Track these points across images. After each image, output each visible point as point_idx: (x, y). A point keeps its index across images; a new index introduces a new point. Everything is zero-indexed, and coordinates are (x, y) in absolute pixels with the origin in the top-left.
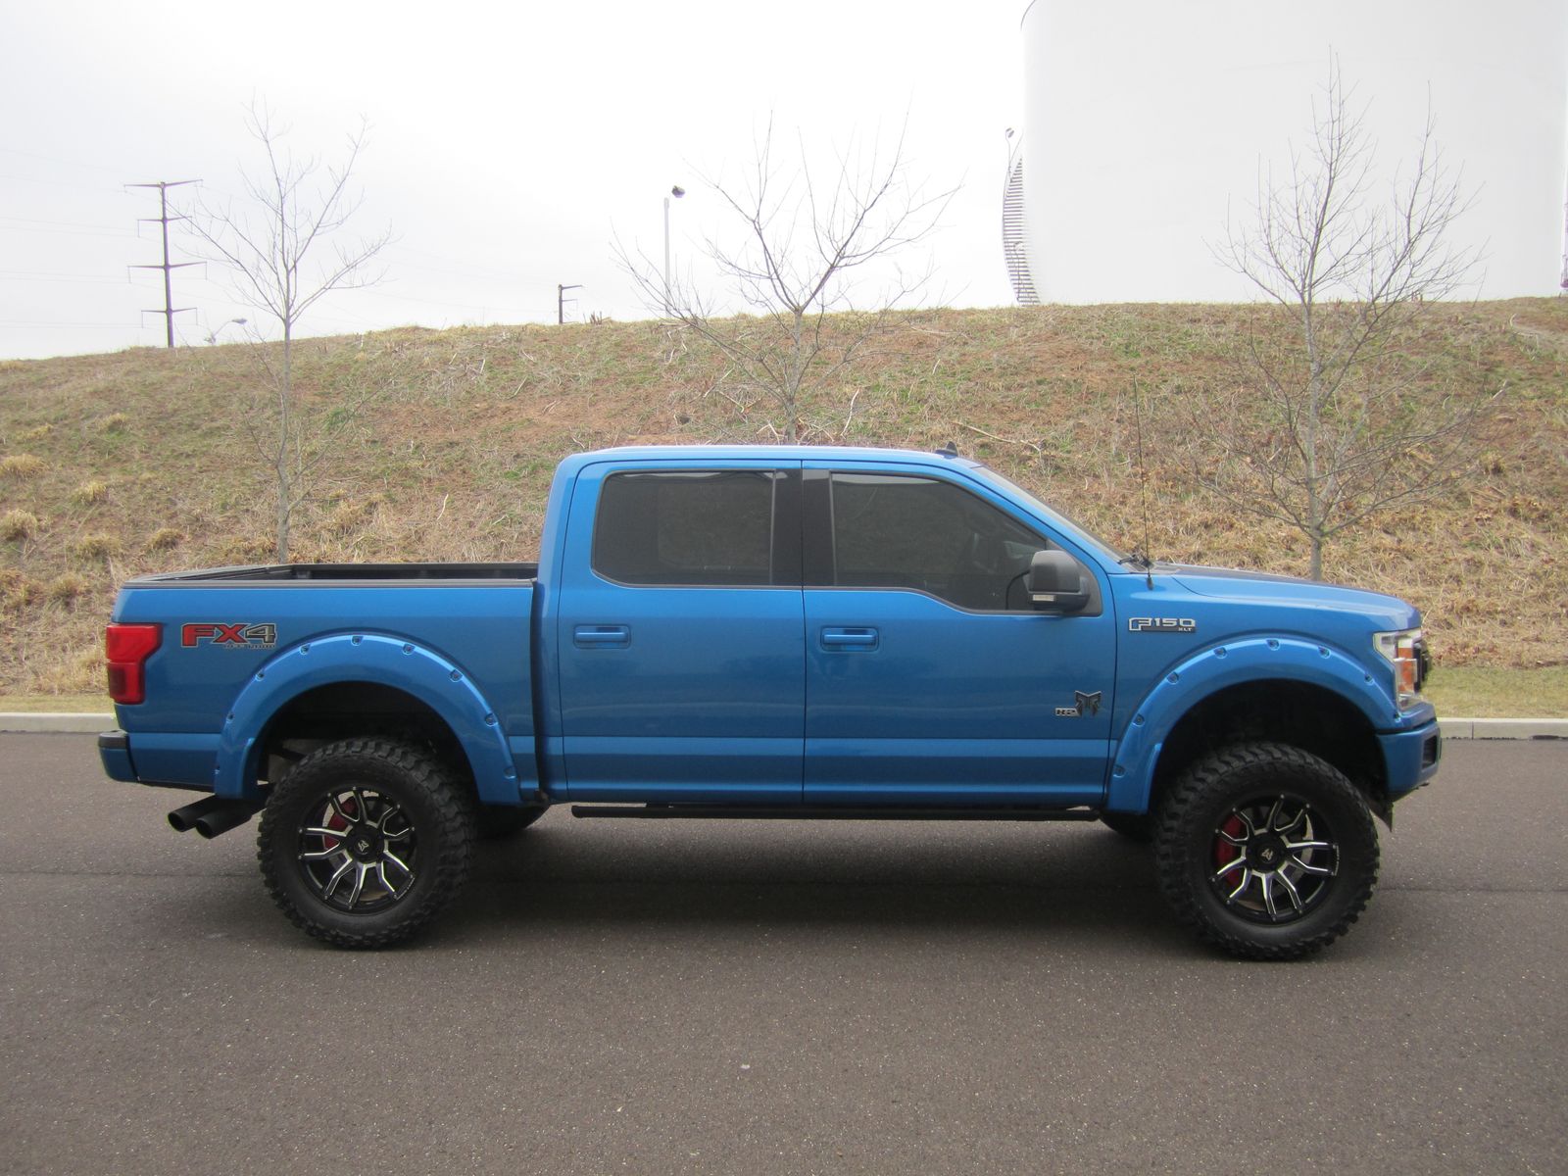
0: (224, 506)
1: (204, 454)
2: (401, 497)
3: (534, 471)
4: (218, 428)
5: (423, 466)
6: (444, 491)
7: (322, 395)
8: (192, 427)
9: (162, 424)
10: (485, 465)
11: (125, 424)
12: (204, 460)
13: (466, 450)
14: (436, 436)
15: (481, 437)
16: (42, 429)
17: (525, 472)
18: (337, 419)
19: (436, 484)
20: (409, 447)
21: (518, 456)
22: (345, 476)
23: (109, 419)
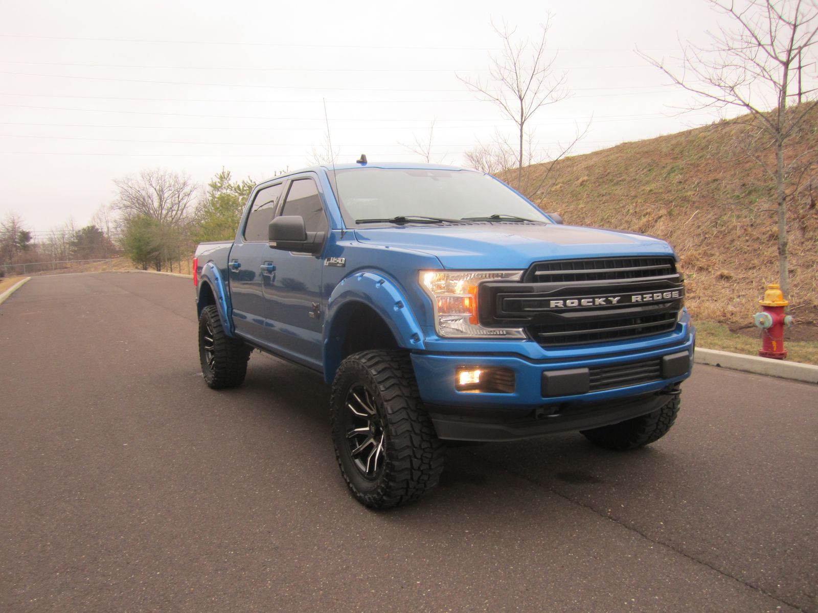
0: (602, 220)
1: (609, 194)
2: (676, 211)
3: (750, 193)
4: (620, 181)
5: (694, 194)
6: (697, 208)
7: (674, 159)
8: (612, 181)
9: (601, 180)
10: (725, 192)
11: (587, 181)
12: (608, 197)
13: (719, 184)
14: (712, 176)
15: (732, 175)
16: (558, 186)
17: (744, 194)
18: (672, 170)
19: (696, 205)
20: (694, 184)
21: (744, 185)
22: (657, 202)
23: (581, 180)
